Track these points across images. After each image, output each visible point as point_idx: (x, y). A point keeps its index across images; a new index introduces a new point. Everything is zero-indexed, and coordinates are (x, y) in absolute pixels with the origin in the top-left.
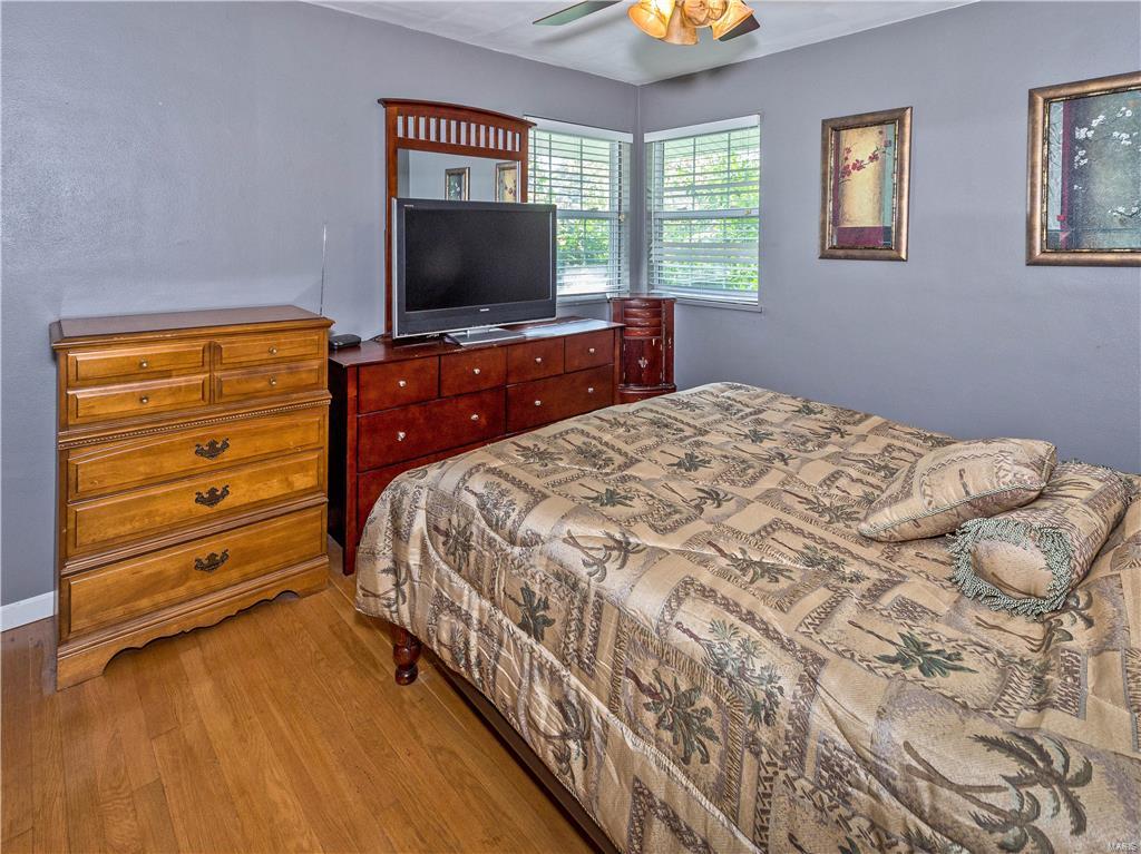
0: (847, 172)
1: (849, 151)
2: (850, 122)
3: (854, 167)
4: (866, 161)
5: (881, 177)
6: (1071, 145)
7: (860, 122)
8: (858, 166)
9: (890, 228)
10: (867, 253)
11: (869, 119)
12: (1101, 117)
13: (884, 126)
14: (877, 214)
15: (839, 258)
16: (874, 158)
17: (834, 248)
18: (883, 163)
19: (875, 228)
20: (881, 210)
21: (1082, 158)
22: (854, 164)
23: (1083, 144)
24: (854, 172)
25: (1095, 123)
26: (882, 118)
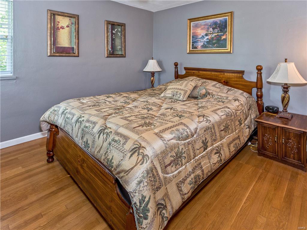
0: (58, 29)
1: (59, 22)
2: (60, 13)
3: (61, 28)
4: (65, 27)
5: (70, 32)
6: (112, 34)
7: (63, 14)
8: (62, 28)
9: (74, 48)
10: (67, 55)
11: (66, 15)
12: (116, 29)
13: (71, 18)
14: (70, 43)
15: (57, 56)
16: (68, 26)
17: (55, 53)
18: (71, 29)
19: (69, 47)
20: (71, 42)
21: (114, 36)
22: (61, 27)
23: (114, 34)
24: (61, 30)
25: (115, 30)
26: (71, 16)
